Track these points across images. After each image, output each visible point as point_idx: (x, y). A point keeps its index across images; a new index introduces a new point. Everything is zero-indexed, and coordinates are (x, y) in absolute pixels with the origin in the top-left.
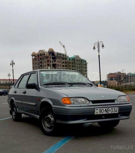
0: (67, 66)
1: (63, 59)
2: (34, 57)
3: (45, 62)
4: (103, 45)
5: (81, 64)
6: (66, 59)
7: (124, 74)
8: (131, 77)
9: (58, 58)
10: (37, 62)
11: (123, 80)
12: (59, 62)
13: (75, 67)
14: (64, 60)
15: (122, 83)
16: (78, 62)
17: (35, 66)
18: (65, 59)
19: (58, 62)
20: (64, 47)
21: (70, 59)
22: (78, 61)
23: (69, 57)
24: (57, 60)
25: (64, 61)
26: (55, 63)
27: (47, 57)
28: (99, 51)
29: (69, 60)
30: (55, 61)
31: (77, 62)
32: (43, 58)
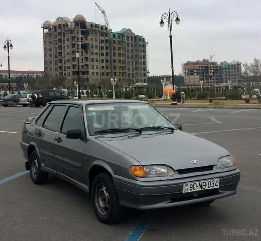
0: (109, 49)
1: (102, 34)
2: (46, 31)
3: (68, 40)
4: (178, 18)
5: (135, 45)
6: (107, 36)
7: (213, 64)
8: (226, 69)
9: (92, 33)
10: (52, 39)
11: (212, 74)
12: (94, 40)
13: (123, 49)
14: (103, 36)
15: (210, 81)
16: (130, 41)
17: (48, 48)
18: (105, 35)
19: (92, 40)
20: (103, 12)
21: (114, 36)
22: (130, 39)
23: (113, 31)
24: (90, 37)
25: (103, 38)
26: (87, 42)
27: (72, 31)
28: (170, 28)
29: (112, 37)
30: (86, 39)
31: (128, 40)
32: (64, 33)
